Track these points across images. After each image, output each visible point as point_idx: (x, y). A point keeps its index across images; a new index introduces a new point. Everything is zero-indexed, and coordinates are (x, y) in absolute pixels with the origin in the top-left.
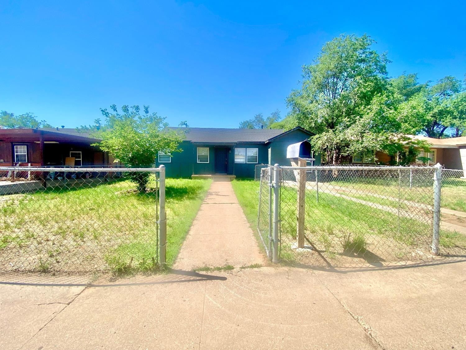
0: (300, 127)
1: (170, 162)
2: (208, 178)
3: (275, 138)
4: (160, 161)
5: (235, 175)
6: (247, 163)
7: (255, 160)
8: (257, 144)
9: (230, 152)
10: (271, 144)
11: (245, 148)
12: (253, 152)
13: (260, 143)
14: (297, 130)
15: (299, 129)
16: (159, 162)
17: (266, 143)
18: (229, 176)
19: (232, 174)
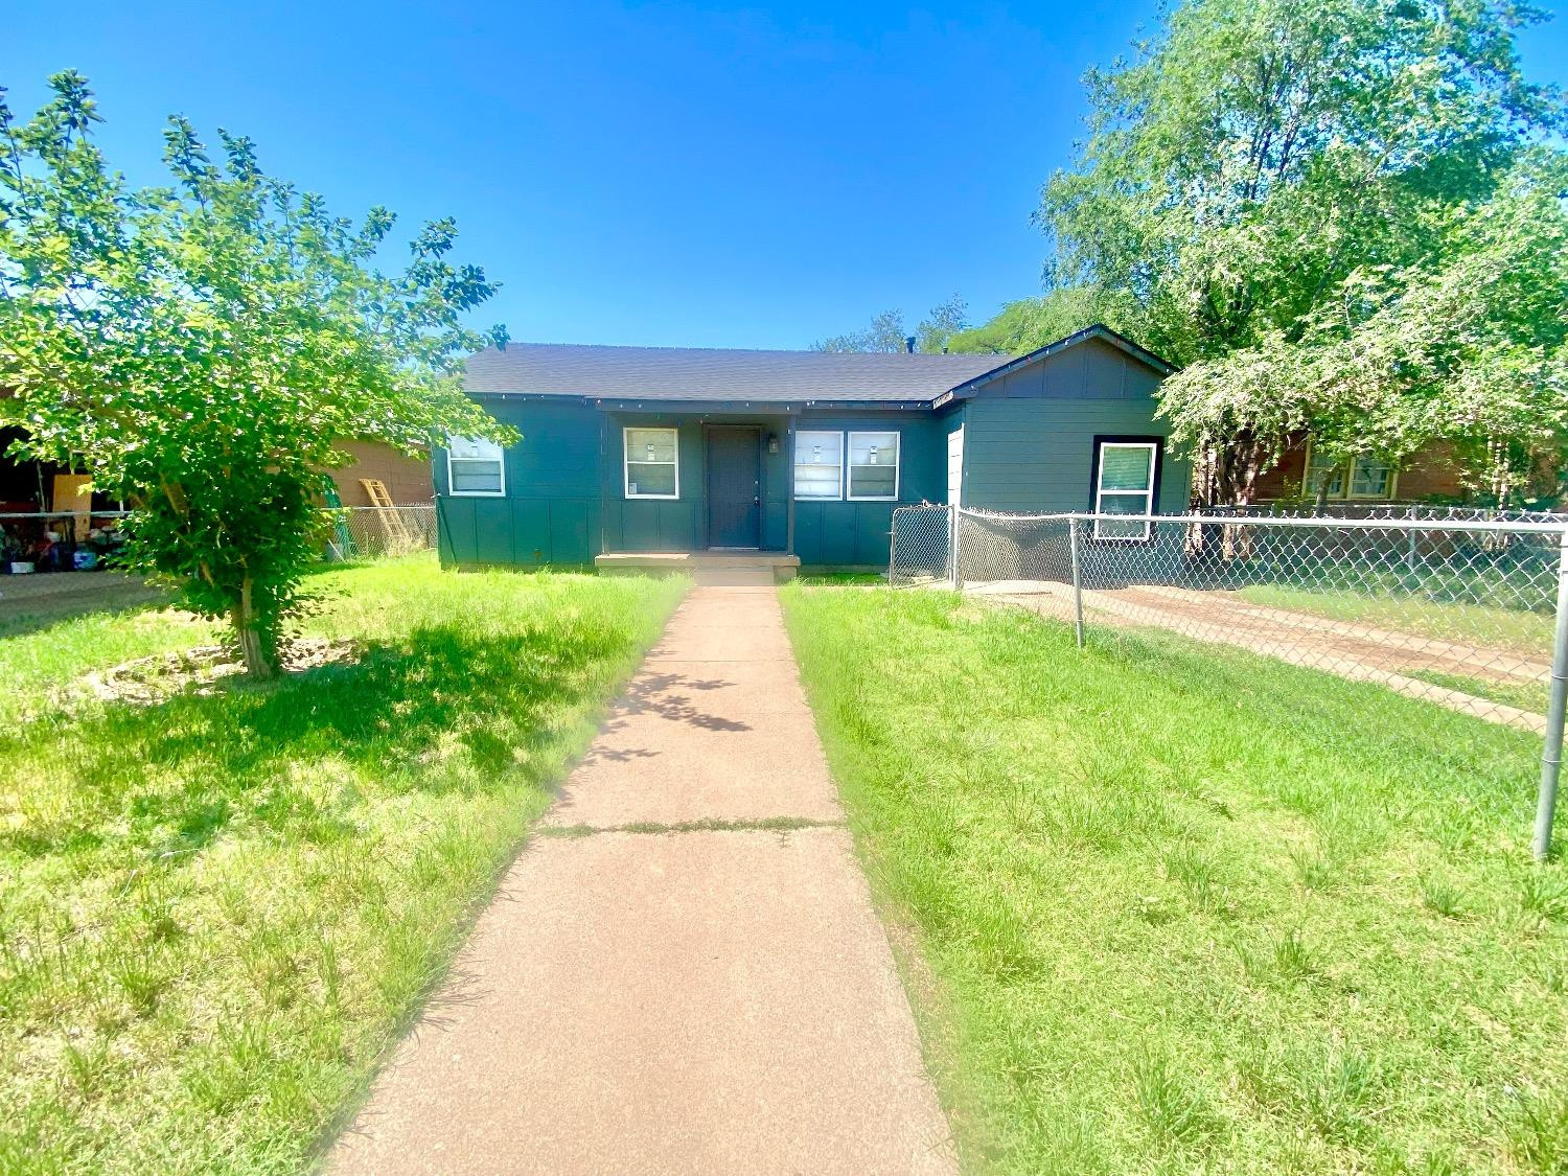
0: (1104, 328)
1: (503, 494)
2: (672, 568)
3: (987, 380)
4: (454, 490)
5: (796, 553)
6: (849, 498)
7: (885, 486)
8: (900, 411)
9: (774, 447)
10: (968, 409)
11: (842, 433)
12: (879, 448)
13: (910, 407)
14: (1088, 341)
15: (1097, 339)
16: (452, 493)
17: (937, 405)
18: (770, 560)
19: (779, 548)
